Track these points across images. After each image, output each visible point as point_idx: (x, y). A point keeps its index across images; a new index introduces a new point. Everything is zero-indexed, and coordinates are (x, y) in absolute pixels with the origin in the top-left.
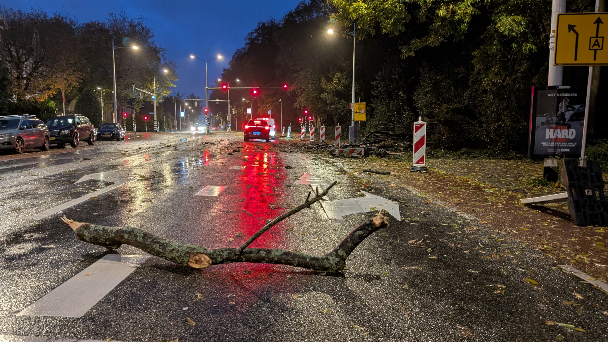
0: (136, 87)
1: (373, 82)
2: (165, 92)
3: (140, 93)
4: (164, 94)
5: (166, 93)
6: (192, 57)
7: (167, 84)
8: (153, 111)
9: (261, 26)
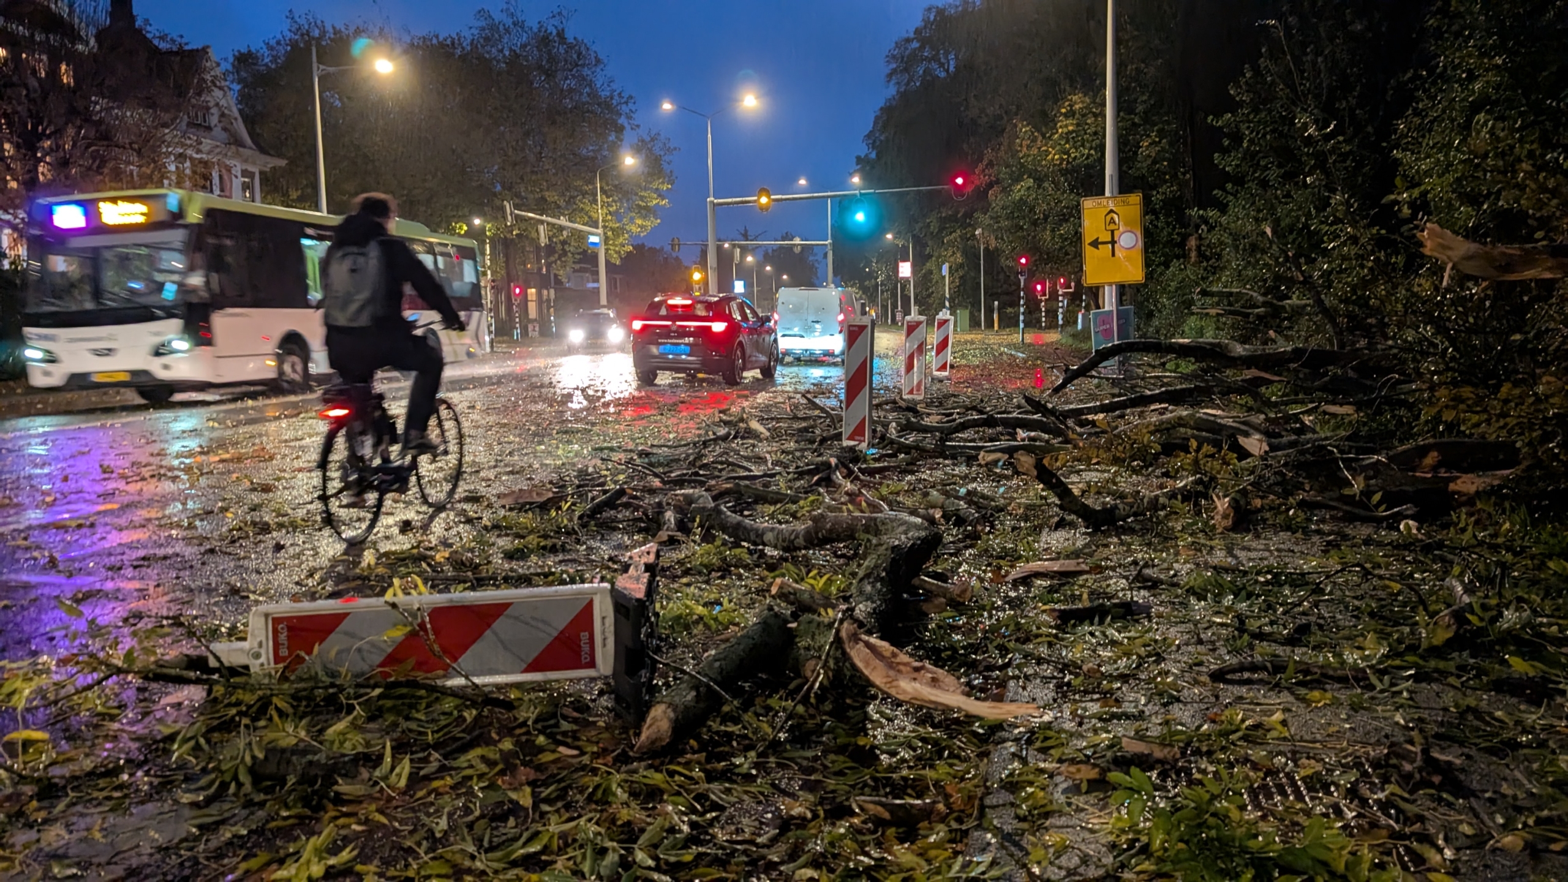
0: (517, 207)
1: (1218, 115)
2: (639, 222)
3: (541, 228)
4: (635, 229)
5: (639, 226)
6: (667, 106)
7: (642, 198)
8: (597, 281)
9: (932, 18)
